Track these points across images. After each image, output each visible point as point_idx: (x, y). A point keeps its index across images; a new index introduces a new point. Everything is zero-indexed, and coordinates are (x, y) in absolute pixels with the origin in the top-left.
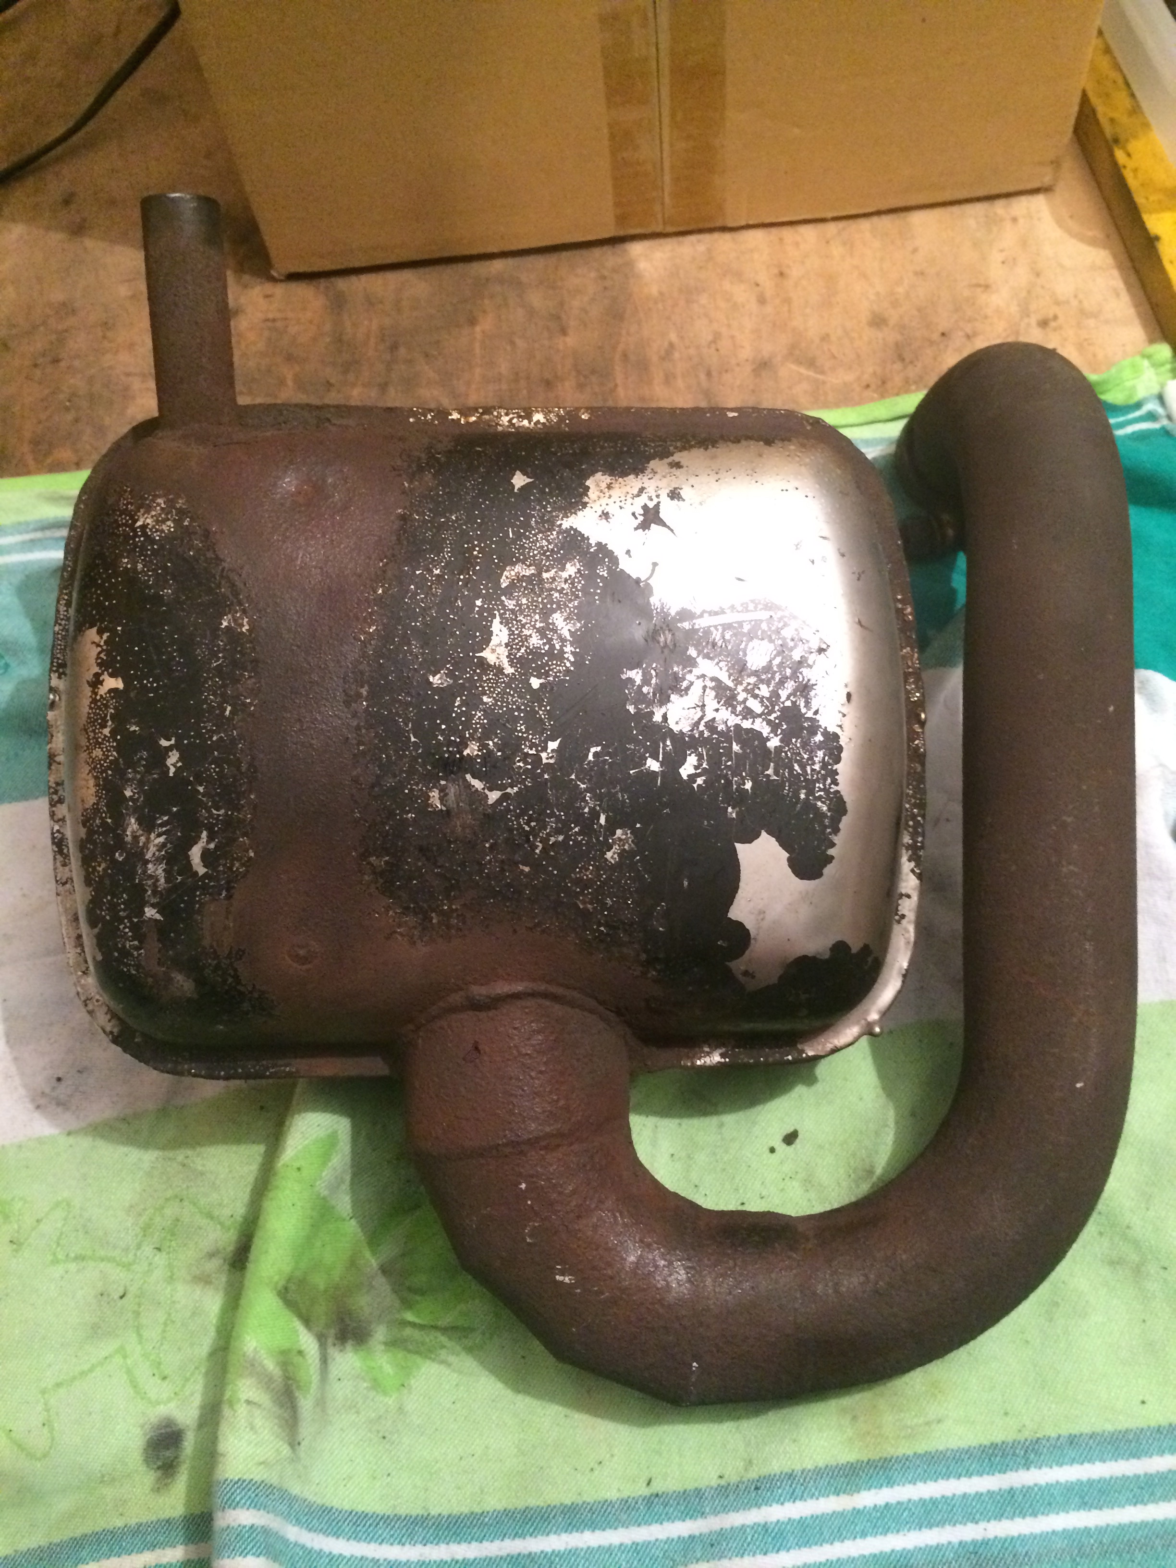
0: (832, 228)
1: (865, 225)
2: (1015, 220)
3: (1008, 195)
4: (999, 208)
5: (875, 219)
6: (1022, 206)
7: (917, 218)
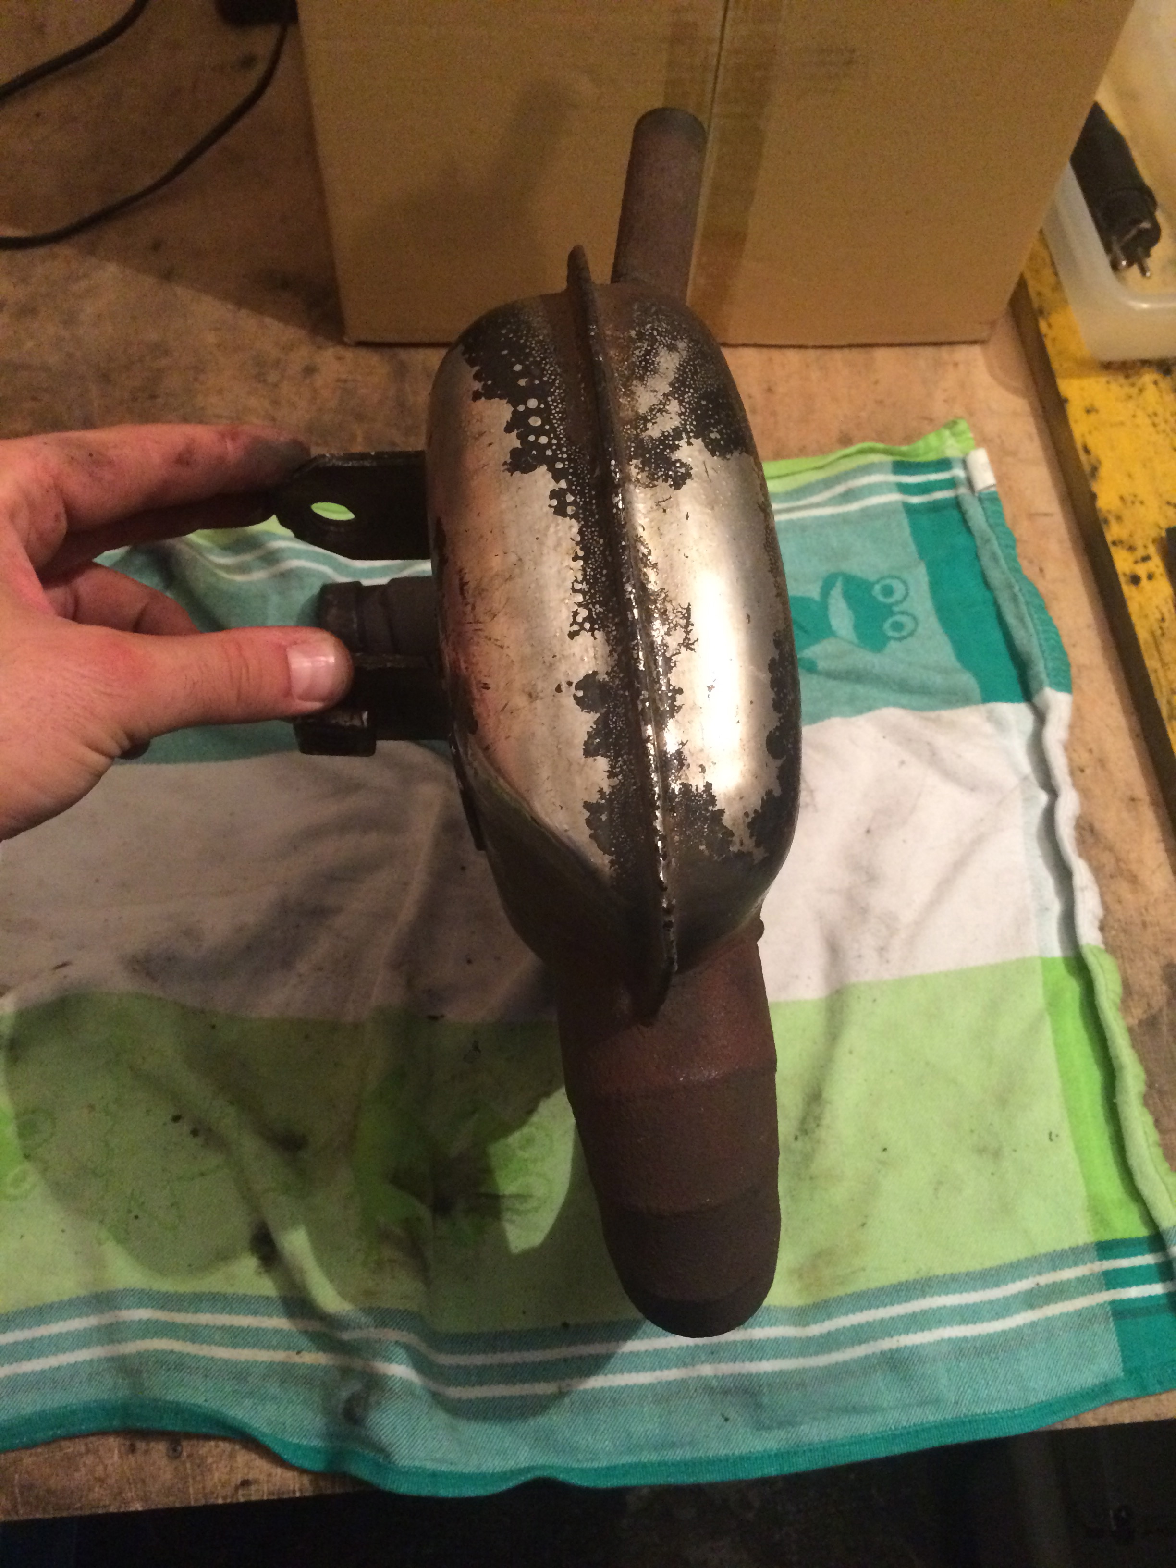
0: (812, 354)
1: (837, 355)
2: (956, 365)
3: (951, 343)
4: (944, 353)
5: (846, 351)
6: (962, 353)
7: (880, 354)
